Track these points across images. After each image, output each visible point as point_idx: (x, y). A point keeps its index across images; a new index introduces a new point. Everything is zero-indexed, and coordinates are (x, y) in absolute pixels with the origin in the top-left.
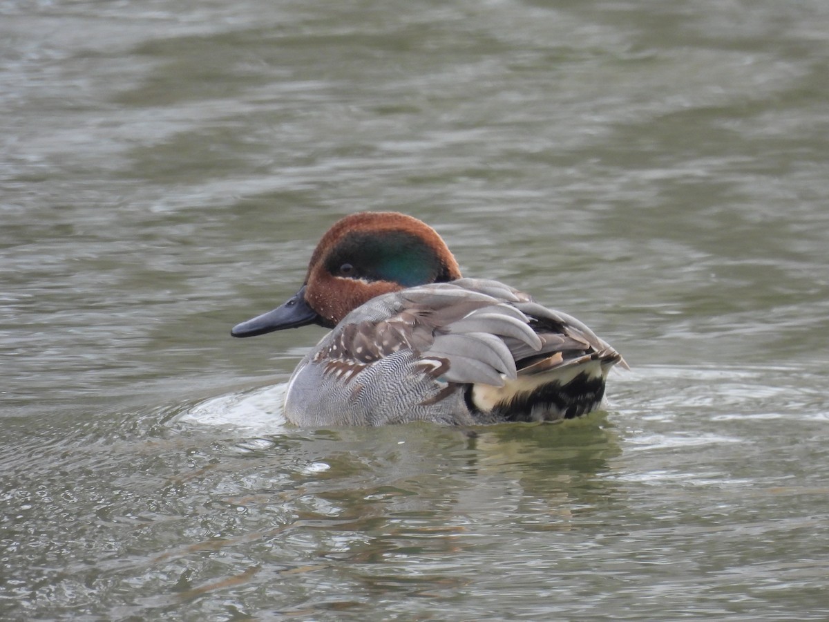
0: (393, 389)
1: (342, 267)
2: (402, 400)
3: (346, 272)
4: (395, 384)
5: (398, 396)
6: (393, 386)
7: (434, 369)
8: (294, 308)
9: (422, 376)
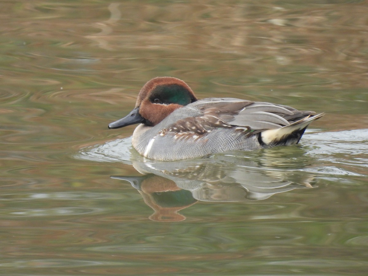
0: (226, 140)
1: (155, 100)
2: (231, 144)
3: (157, 102)
4: (227, 138)
5: (229, 143)
6: (226, 139)
7: (244, 131)
8: (134, 117)
9: (239, 134)
